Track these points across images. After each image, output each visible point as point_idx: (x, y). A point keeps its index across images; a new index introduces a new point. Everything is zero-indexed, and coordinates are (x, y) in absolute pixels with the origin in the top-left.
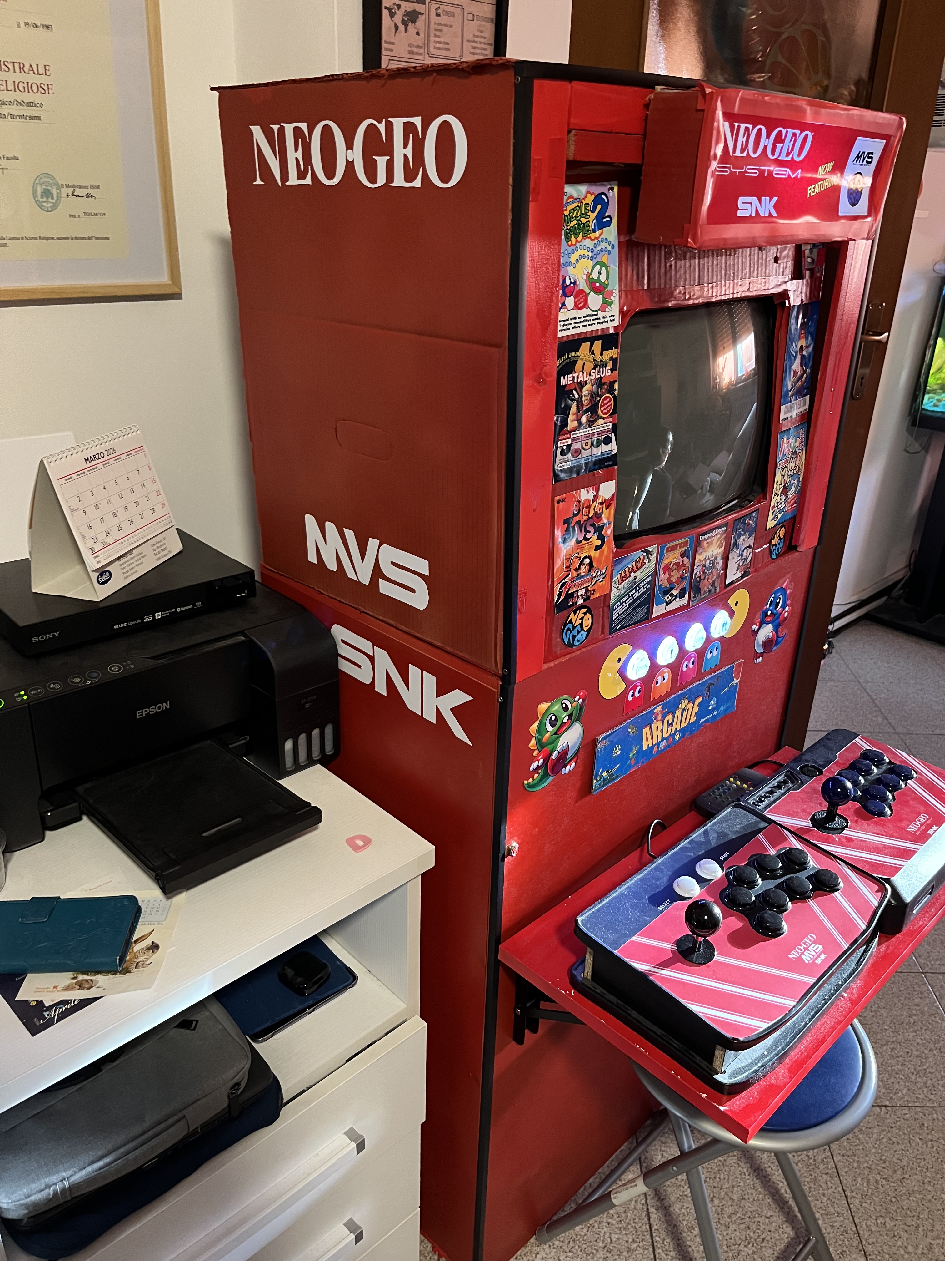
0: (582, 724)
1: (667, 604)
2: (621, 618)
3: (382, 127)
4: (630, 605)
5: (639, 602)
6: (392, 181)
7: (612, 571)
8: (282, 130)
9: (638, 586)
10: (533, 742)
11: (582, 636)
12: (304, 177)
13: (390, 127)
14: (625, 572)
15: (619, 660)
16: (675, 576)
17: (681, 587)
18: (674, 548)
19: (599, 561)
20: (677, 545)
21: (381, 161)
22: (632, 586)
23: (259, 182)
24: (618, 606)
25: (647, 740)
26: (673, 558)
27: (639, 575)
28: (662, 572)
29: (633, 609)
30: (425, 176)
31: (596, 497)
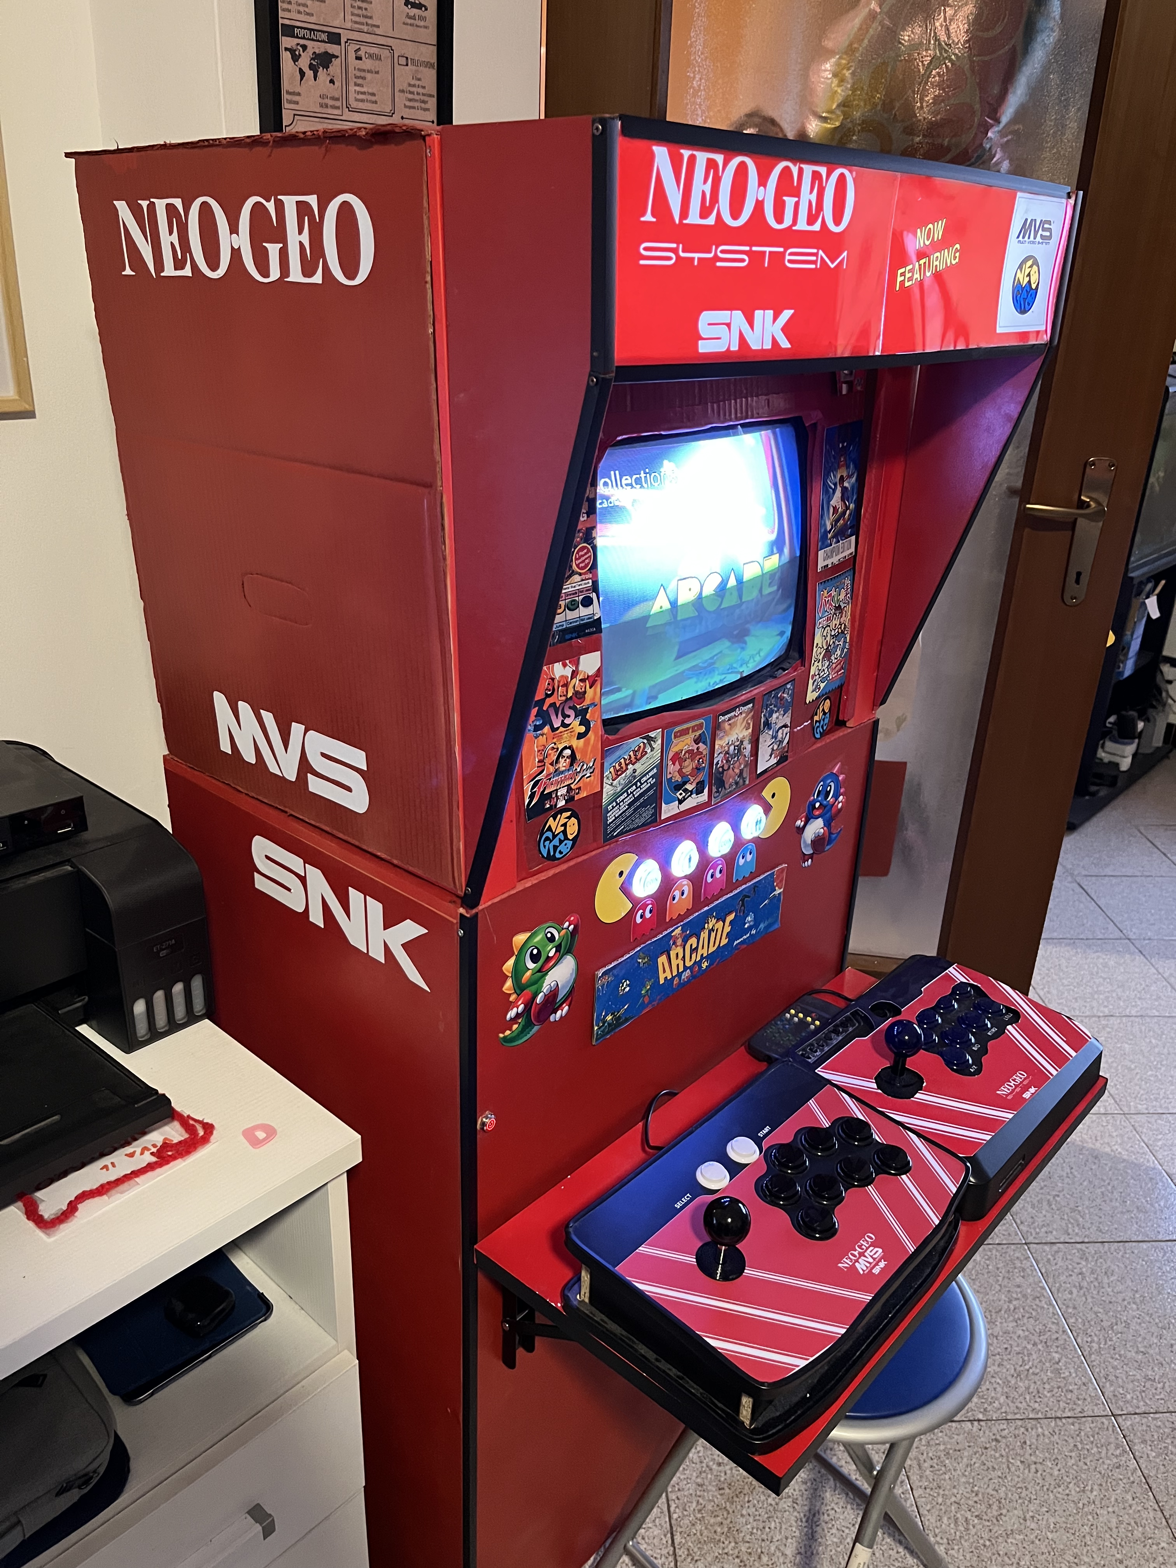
0: (576, 957)
1: (681, 802)
2: (618, 822)
3: (271, 206)
4: (630, 805)
5: (642, 800)
6: (288, 276)
7: (602, 765)
8: (152, 207)
9: (639, 780)
10: (509, 983)
11: (565, 848)
12: (183, 268)
13: (280, 207)
14: (620, 764)
15: (621, 874)
16: (689, 766)
17: (697, 781)
18: (685, 732)
19: (584, 751)
20: (688, 729)
21: (273, 249)
22: (630, 782)
23: (128, 271)
24: (613, 807)
25: (664, 971)
26: (685, 744)
27: (640, 767)
28: (670, 763)
29: (635, 810)
30: (326, 270)
31: (574, 674)
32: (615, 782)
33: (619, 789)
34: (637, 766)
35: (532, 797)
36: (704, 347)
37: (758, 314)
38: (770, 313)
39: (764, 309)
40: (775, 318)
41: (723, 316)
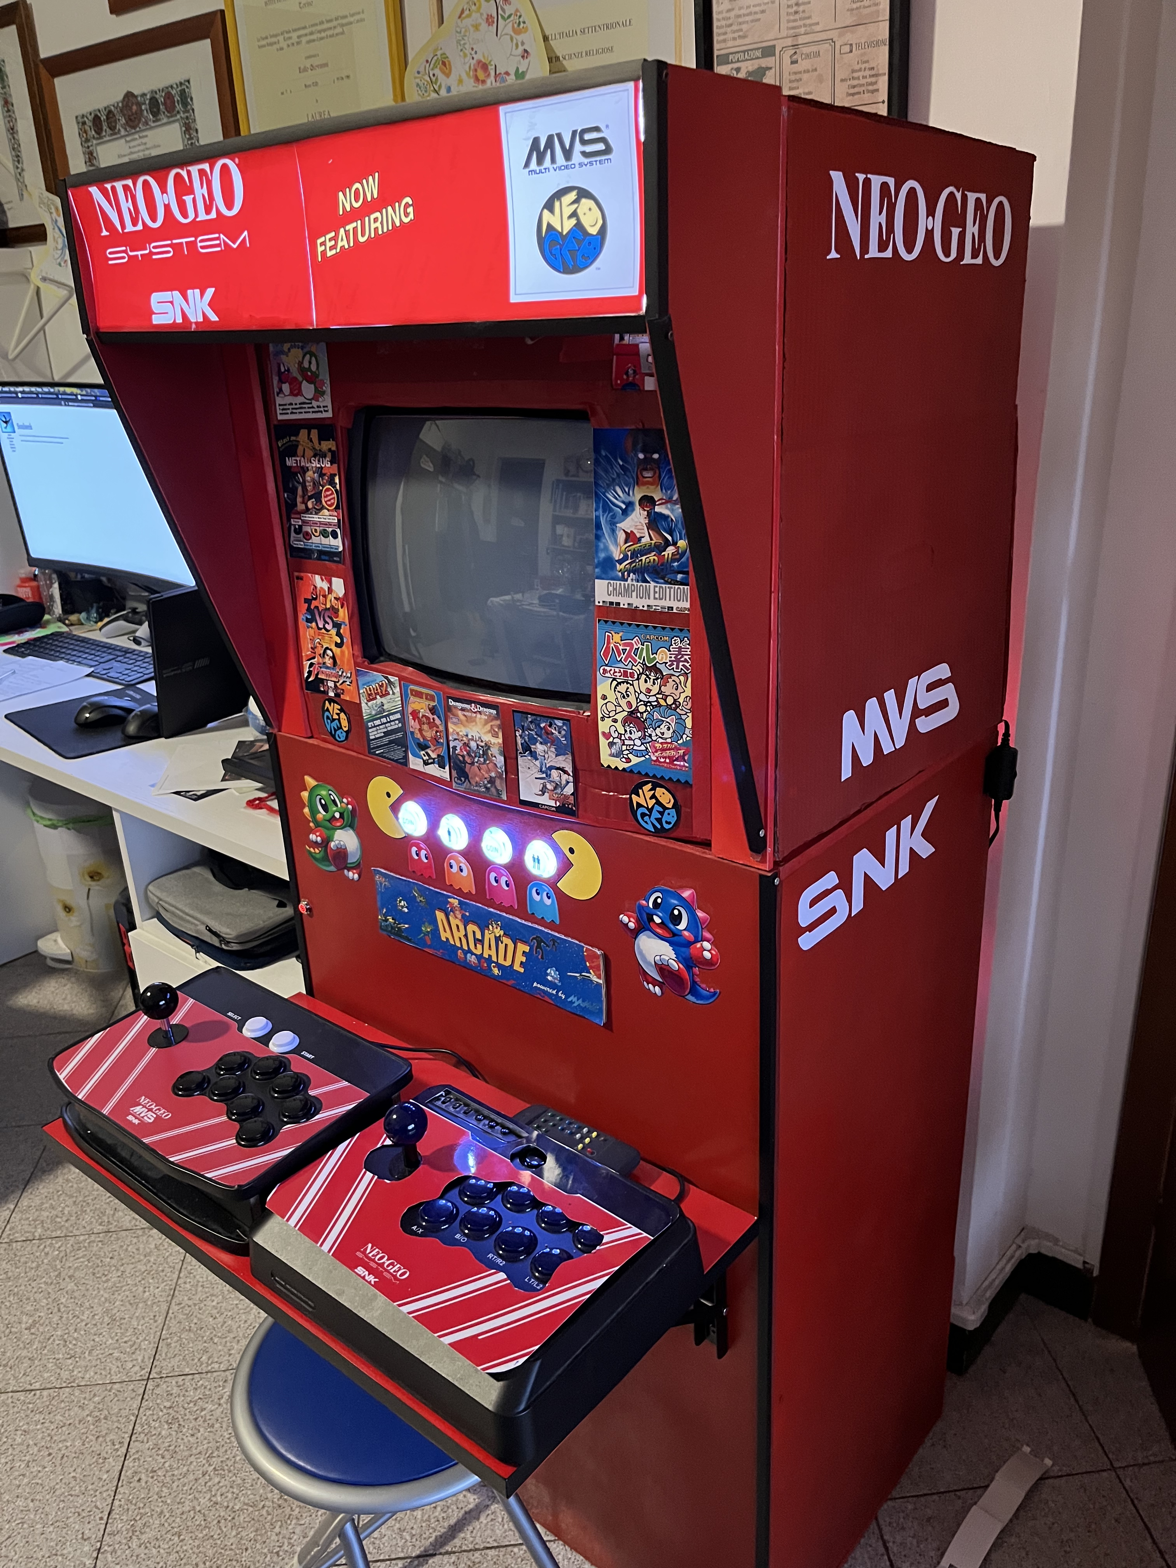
1: (427, 763)
2: (377, 743)
4: (387, 734)
5: (393, 737)
7: (357, 681)
9: (388, 716)
11: (342, 734)
14: (371, 690)
15: (388, 795)
16: (429, 732)
17: (439, 752)
18: (420, 695)
19: (342, 660)
20: (421, 693)
22: (381, 712)
24: (372, 727)
25: (445, 930)
26: (421, 706)
27: (386, 703)
28: (412, 717)
31: (329, 590)
32: (370, 704)
33: (374, 713)
34: (384, 700)
35: (310, 673)
36: (156, 320)
37: (190, 292)
38: (197, 291)
39: (193, 288)
40: (202, 295)
41: (166, 295)
